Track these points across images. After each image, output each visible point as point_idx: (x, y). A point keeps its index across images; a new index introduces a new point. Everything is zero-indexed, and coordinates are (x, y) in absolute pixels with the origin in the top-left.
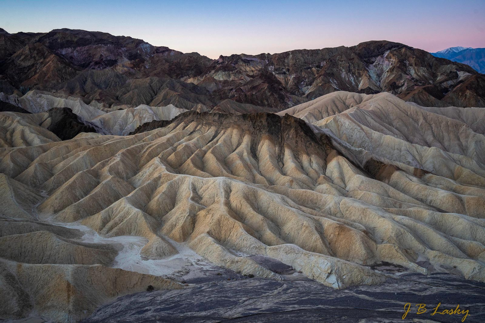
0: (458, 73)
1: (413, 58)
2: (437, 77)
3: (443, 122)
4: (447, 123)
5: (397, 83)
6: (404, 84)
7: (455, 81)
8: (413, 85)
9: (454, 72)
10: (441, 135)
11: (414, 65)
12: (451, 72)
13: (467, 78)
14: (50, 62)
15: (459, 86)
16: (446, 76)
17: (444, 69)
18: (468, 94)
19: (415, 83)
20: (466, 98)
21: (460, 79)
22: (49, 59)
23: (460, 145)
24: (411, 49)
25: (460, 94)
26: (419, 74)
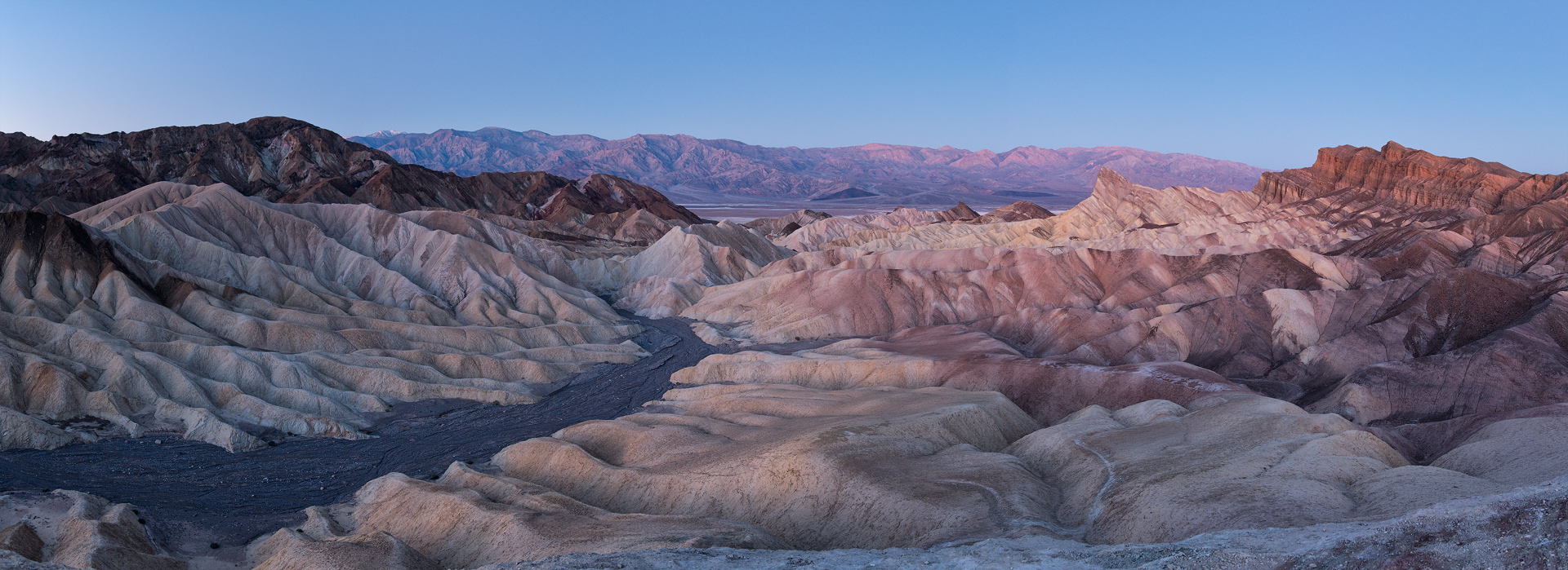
0: (374, 162)
2: (349, 166)
7: (370, 172)
8: (318, 178)
9: (368, 161)
11: (321, 150)
12: (365, 160)
13: (382, 169)
15: (373, 178)
16: (360, 165)
17: (357, 157)
19: (321, 174)
21: (375, 170)
26: (327, 161)
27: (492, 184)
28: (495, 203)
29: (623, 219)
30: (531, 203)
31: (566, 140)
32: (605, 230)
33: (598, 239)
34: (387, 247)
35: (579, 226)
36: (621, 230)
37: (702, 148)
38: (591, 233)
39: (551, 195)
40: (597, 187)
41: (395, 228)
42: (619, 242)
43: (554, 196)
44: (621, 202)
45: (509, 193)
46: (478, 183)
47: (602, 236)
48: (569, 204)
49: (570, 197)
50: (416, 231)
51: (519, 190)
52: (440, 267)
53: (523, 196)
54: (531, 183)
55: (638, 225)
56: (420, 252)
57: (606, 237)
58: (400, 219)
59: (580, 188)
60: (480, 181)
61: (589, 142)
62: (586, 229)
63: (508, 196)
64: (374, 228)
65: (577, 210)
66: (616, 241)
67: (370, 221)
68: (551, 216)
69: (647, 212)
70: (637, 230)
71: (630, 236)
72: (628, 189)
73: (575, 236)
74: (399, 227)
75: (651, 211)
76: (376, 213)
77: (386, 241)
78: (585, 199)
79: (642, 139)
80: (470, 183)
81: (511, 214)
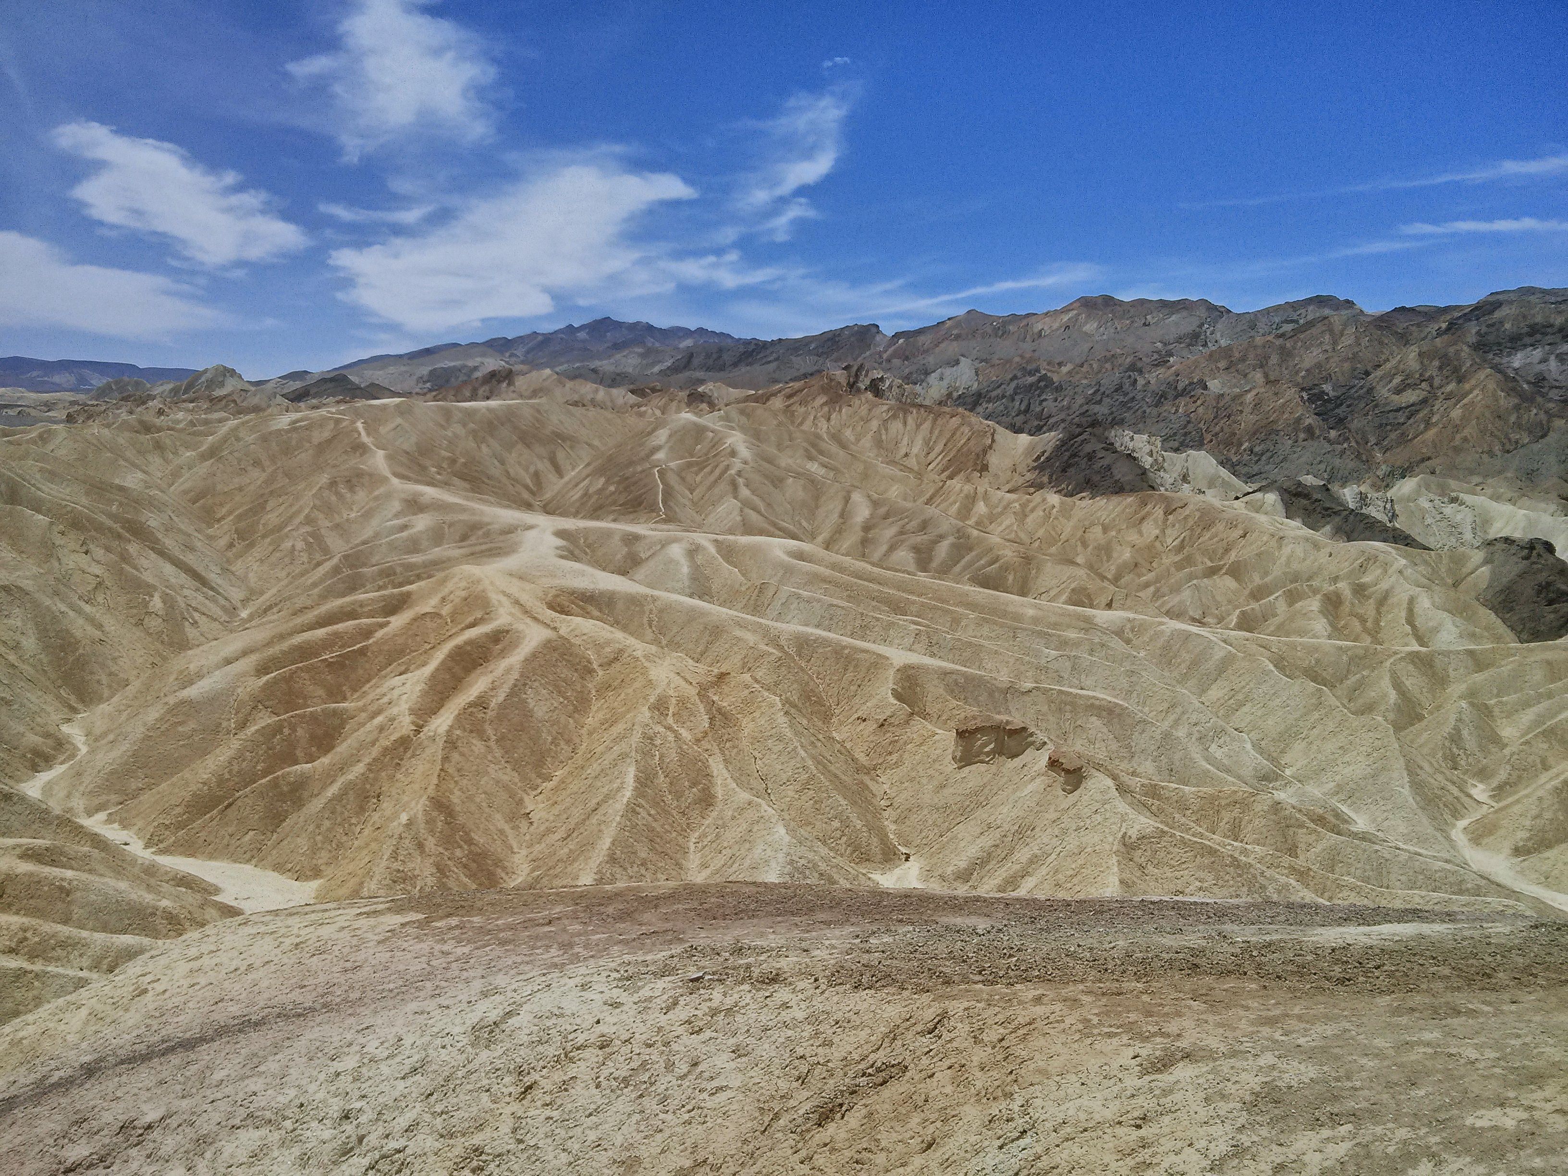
14: (1476, 392)
22: (1473, 382)
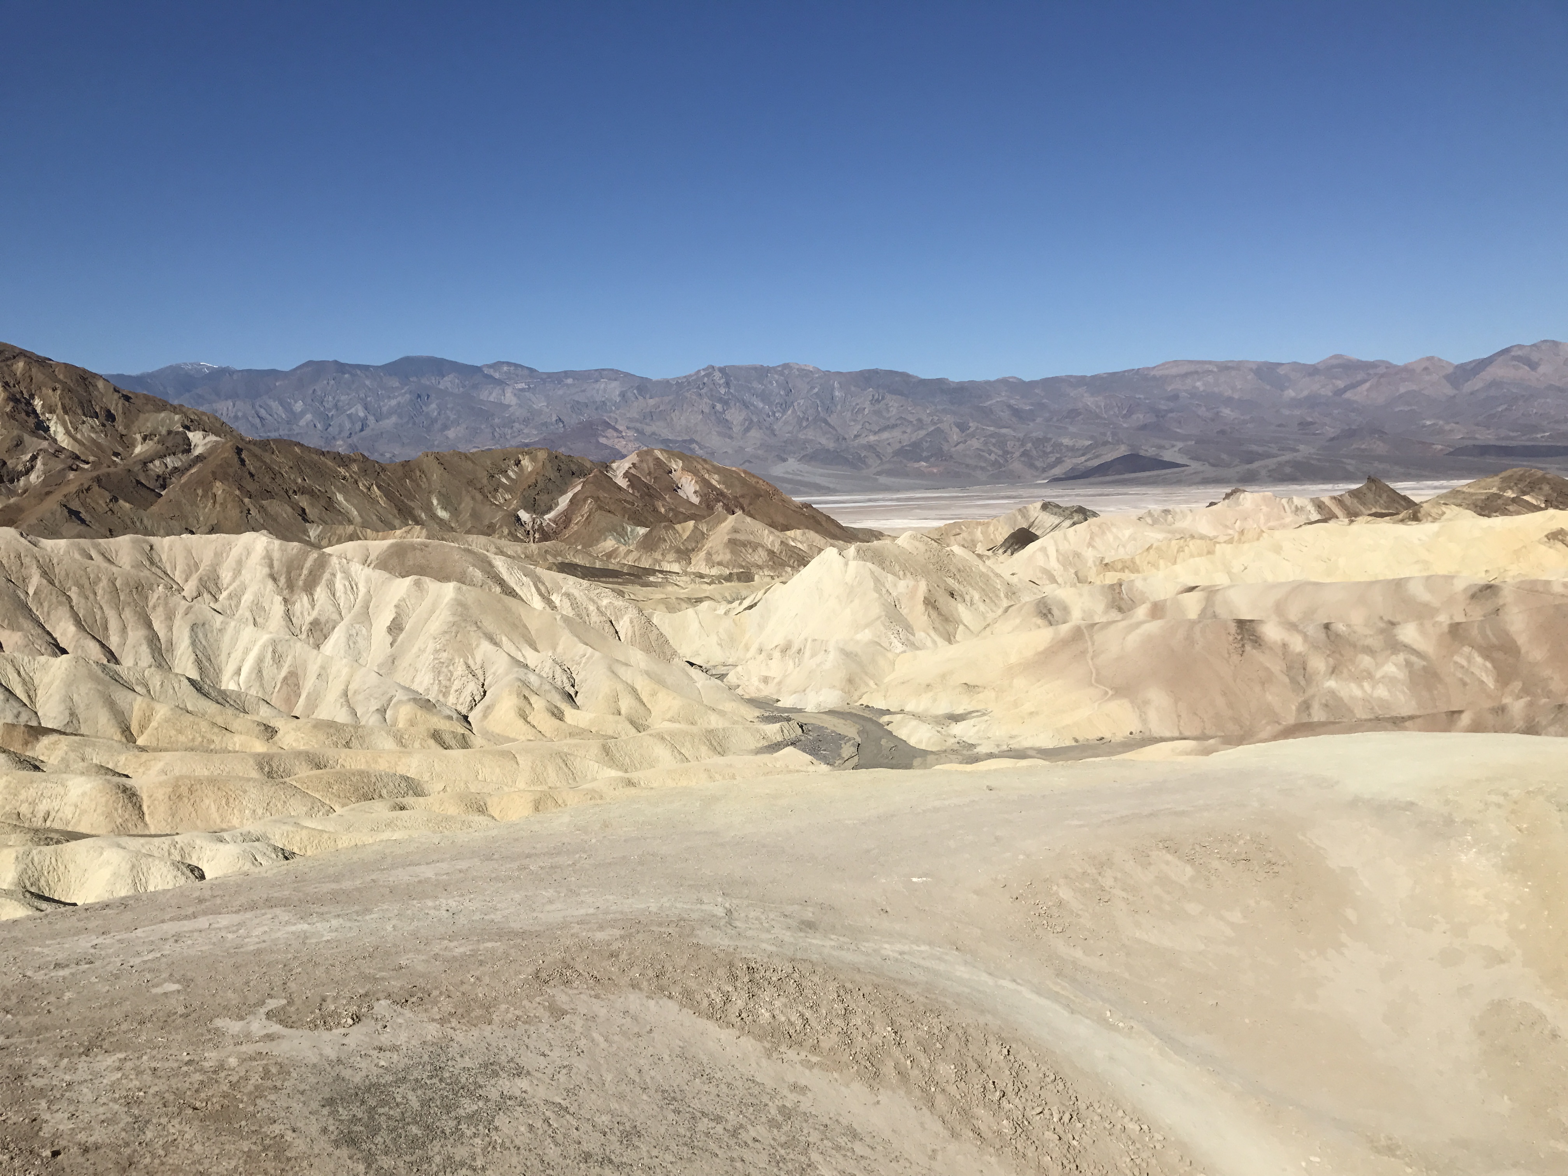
0: (190, 435)
1: (54, 390)
2: (133, 445)
3: (100, 579)
4: (114, 585)
5: (10, 463)
6: (33, 467)
7: (184, 457)
8: (64, 469)
9: (177, 433)
10: (98, 618)
11: (60, 411)
12: (169, 432)
13: (214, 448)
15: (193, 470)
16: (159, 442)
17: (149, 425)
18: (220, 492)
19: (70, 462)
20: (214, 502)
21: (197, 452)
23: (153, 640)
24: (43, 362)
25: (200, 492)
26: (79, 436)
27: (446, 475)
28: (455, 512)
29: (703, 533)
30: (526, 510)
31: (570, 381)
32: (671, 556)
33: (661, 572)
34: (314, 614)
35: (623, 549)
36: (702, 554)
37: (833, 389)
38: (645, 563)
39: (563, 492)
40: (650, 474)
41: (326, 576)
42: (701, 576)
43: (570, 495)
44: (695, 500)
45: (481, 490)
46: (418, 473)
47: (666, 567)
48: (600, 508)
49: (602, 494)
50: (368, 580)
51: (500, 484)
52: (431, 646)
53: (508, 496)
54: (522, 470)
55: (733, 544)
56: (385, 618)
57: (676, 567)
58: (334, 560)
59: (616, 476)
60: (422, 471)
61: (614, 384)
62: (635, 555)
63: (479, 497)
64: (282, 581)
65: (616, 519)
66: (694, 573)
67: (271, 566)
68: (567, 533)
69: (748, 519)
70: (732, 552)
71: (720, 564)
72: (707, 476)
73: (617, 568)
74: (334, 575)
75: (751, 516)
76: (282, 550)
77: (313, 604)
78: (630, 498)
79: (717, 375)
80: (400, 473)
81: (489, 530)
